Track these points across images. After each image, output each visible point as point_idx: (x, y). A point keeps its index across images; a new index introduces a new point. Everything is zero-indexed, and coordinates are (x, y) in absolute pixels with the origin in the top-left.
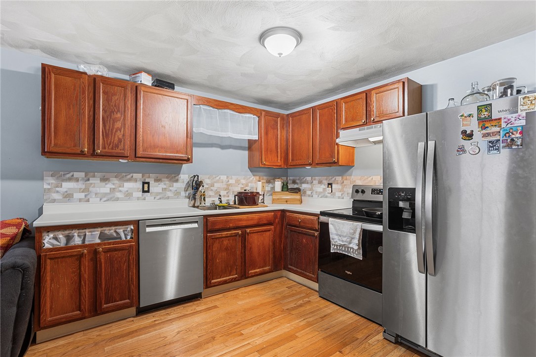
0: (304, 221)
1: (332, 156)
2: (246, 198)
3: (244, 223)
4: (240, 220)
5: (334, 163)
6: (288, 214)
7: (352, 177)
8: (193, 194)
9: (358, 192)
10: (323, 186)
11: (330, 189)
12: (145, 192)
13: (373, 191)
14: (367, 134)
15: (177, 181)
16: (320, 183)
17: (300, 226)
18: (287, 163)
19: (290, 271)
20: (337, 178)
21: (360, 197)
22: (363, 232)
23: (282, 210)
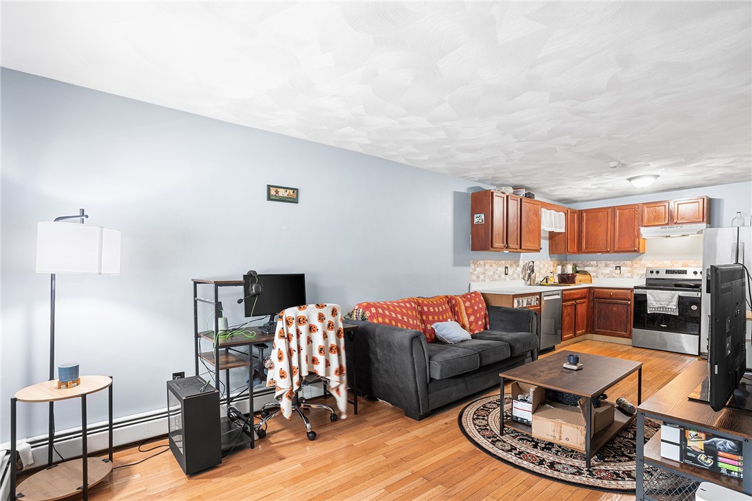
0: (615, 294)
1: (634, 246)
2: (568, 278)
3: (576, 296)
4: (574, 294)
5: (635, 251)
6: (597, 290)
7: (643, 261)
8: (530, 276)
9: (652, 272)
10: (610, 269)
11: (618, 271)
12: (506, 274)
13: (667, 272)
14: (669, 232)
15: (518, 266)
16: (606, 266)
17: (611, 298)
18: (580, 250)
19: (596, 333)
20: (626, 262)
21: (654, 276)
22: (679, 297)
23: (590, 288)
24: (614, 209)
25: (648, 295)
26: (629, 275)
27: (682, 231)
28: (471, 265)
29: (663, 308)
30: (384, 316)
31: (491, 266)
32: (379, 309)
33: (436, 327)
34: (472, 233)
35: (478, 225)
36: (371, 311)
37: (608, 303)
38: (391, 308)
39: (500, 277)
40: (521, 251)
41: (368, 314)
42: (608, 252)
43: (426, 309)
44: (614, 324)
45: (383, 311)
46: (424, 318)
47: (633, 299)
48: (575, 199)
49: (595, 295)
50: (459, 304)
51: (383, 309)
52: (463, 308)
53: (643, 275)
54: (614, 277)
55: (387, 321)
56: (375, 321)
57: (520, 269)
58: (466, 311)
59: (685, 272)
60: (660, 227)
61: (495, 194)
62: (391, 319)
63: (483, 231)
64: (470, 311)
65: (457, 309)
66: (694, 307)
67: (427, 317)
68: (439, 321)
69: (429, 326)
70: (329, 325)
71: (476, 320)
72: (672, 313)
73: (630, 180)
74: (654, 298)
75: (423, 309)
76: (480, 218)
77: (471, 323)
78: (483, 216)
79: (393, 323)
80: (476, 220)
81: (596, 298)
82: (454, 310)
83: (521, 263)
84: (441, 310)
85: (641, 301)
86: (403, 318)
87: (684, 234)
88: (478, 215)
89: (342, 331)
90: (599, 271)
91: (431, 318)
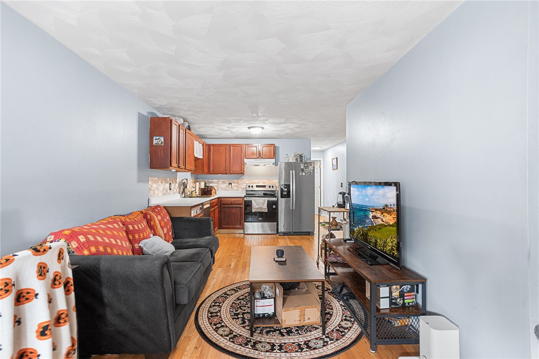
1: (241, 171)
2: (208, 191)
3: (215, 204)
4: (214, 202)
5: (242, 173)
6: (223, 199)
7: (244, 180)
8: (184, 190)
9: (249, 187)
10: (225, 185)
11: (230, 186)
12: (170, 189)
13: (257, 186)
14: (259, 163)
15: (176, 183)
16: (224, 183)
17: (231, 204)
18: (209, 172)
19: (223, 228)
20: (235, 180)
21: (251, 189)
22: (268, 201)
23: (218, 198)
24: (230, 145)
25: (253, 201)
26: (236, 188)
27: (265, 163)
28: (150, 182)
29: (260, 208)
30: (96, 244)
31: (162, 182)
32: (89, 236)
33: (145, 245)
34: (151, 153)
35: (157, 146)
36: (78, 241)
37: (230, 208)
38: (101, 232)
39: (167, 191)
40: (186, 170)
41: (74, 245)
42: (226, 173)
43: (131, 227)
44: (233, 221)
45: (95, 238)
46: (131, 237)
47: (243, 204)
48: (206, 136)
49: (222, 203)
50: (154, 218)
51: (94, 235)
52: (157, 222)
53: (244, 188)
54: (228, 190)
55: (101, 249)
56: (86, 252)
57: (177, 185)
58: (160, 224)
59: (264, 186)
60: (254, 160)
61: (173, 122)
62: (105, 246)
63: (162, 152)
64: (163, 224)
65: (152, 223)
66: (274, 207)
67: (133, 236)
68: (145, 238)
69: (136, 246)
70: (55, 280)
71: (168, 232)
72: (265, 211)
73: (249, 128)
74: (256, 202)
75: (128, 228)
76: (159, 140)
77: (165, 235)
78: (162, 139)
79: (109, 250)
80: (155, 142)
81: (223, 204)
82: (150, 224)
83: (178, 180)
84: (143, 226)
85: (248, 205)
86: (117, 242)
87: (265, 164)
88: (158, 138)
89: (72, 282)
90: (239, 186)
91: (137, 236)
